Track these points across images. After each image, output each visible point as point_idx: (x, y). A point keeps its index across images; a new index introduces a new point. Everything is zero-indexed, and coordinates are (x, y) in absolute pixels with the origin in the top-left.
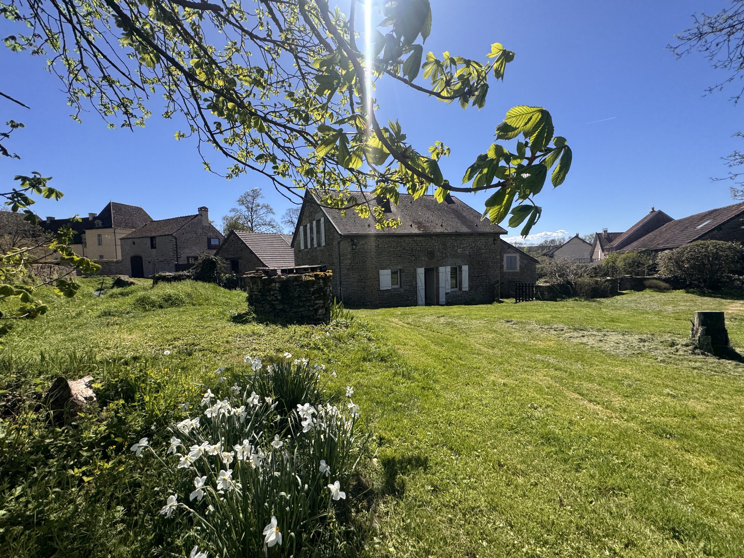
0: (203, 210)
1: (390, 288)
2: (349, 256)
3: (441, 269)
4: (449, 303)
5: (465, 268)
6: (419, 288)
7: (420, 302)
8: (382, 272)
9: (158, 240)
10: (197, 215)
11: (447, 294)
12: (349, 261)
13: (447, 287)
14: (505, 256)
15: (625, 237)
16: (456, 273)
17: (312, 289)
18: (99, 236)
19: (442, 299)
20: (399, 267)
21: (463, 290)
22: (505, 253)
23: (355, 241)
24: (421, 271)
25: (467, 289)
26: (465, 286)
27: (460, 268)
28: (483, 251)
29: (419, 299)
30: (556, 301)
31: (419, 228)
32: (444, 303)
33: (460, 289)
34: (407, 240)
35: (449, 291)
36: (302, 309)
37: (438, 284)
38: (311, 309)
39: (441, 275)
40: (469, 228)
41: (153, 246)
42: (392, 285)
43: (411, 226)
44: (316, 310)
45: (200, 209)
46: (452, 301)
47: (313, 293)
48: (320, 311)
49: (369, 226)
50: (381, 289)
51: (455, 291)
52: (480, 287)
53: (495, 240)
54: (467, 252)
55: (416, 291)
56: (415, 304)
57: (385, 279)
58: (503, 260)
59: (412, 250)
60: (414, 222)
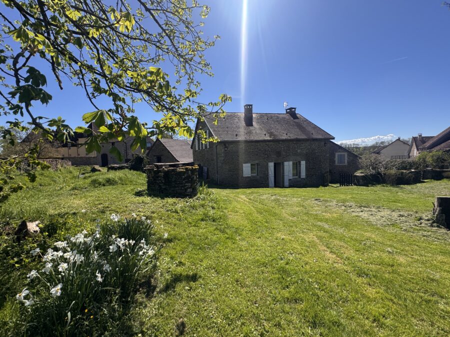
1: (250, 176)
2: (223, 155)
3: (286, 163)
4: (290, 186)
5: (303, 163)
6: (270, 176)
7: (270, 185)
8: (244, 165)
9: (116, 144)
11: (289, 180)
12: (223, 158)
13: (290, 175)
14: (337, 154)
15: (435, 140)
16: (297, 166)
17: (183, 177)
19: (287, 183)
20: (256, 162)
21: (302, 177)
22: (336, 152)
23: (227, 145)
24: (271, 165)
25: (304, 177)
26: (303, 174)
27: (300, 162)
28: (317, 151)
29: (270, 183)
30: (368, 186)
31: (270, 137)
32: (288, 186)
33: (300, 177)
34: (261, 143)
35: (291, 178)
36: (177, 189)
37: (283, 173)
38: (182, 188)
39: (285, 167)
40: (306, 136)
42: (251, 173)
43: (265, 135)
44: (186, 190)
46: (295, 184)
47: (184, 179)
48: (189, 190)
49: (236, 135)
50: (244, 176)
51: (296, 178)
52: (314, 176)
53: (325, 143)
54: (305, 152)
55: (268, 178)
56: (267, 186)
57: (247, 170)
58: (335, 157)
59: (265, 151)
60: (269, 133)
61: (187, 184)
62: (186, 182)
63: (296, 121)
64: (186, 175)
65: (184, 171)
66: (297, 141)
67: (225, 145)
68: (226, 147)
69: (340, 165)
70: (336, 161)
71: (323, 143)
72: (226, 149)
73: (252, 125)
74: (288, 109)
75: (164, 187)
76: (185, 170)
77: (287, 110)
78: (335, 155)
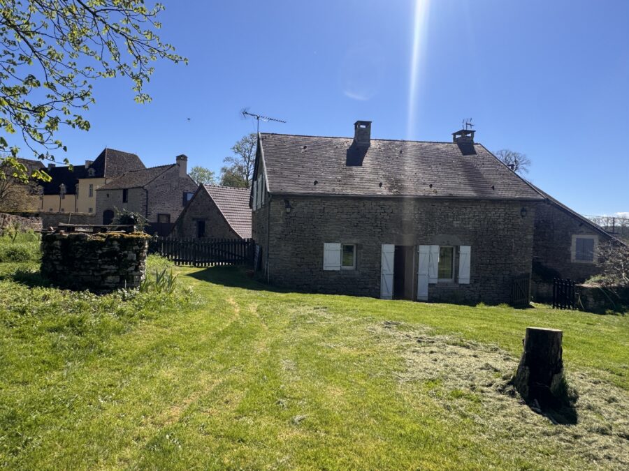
0: (182, 159)
1: (339, 269)
2: (281, 222)
3: (423, 249)
4: (432, 299)
5: (465, 251)
6: (383, 273)
7: (384, 293)
8: (326, 246)
9: (130, 193)
10: (174, 165)
11: (430, 285)
12: (281, 229)
13: (432, 276)
14: (574, 238)
16: (450, 255)
17: (100, 252)
18: (91, 186)
19: (423, 291)
20: (355, 241)
21: (461, 282)
22: (574, 232)
23: (291, 202)
24: (388, 251)
25: (468, 282)
26: (465, 276)
27: (458, 248)
28: (501, 227)
29: (383, 288)
30: (604, 314)
31: (390, 189)
32: (427, 299)
33: (456, 280)
34: (368, 203)
35: (435, 281)
36: (84, 273)
37: (417, 270)
38: (96, 274)
39: (421, 257)
40: (476, 191)
41: (125, 200)
42: (344, 263)
43: (381, 185)
44: (104, 277)
45: (179, 158)
46: (438, 295)
47: (101, 256)
48: (110, 278)
49: (316, 183)
50: (325, 269)
51: (447, 284)
52: (492, 281)
53: (523, 210)
54: (470, 227)
55: (379, 277)
56: (378, 296)
57: (332, 256)
58: (570, 244)
59: (376, 219)
60: (388, 179)
61: (106, 267)
62: (106, 263)
63: (468, 157)
64: (105, 249)
65: (101, 242)
66: (453, 200)
67: (287, 201)
68: (287, 207)
69: (581, 264)
70: (573, 253)
71: (517, 210)
72: (288, 210)
73: (359, 164)
74: (458, 133)
75: (60, 268)
76: (103, 239)
77: (455, 134)
78: (570, 239)
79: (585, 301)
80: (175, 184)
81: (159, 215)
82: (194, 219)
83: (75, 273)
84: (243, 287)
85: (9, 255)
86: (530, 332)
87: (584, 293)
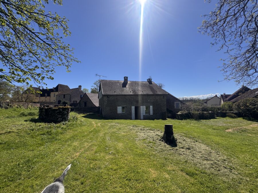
0: (80, 86)
1: (121, 113)
3: (141, 107)
4: (144, 119)
5: (151, 107)
6: (132, 113)
7: (133, 118)
8: (118, 107)
9: (65, 96)
10: (78, 88)
11: (143, 116)
12: (106, 103)
13: (144, 113)
14: (175, 103)
16: (148, 108)
18: (54, 94)
19: (142, 117)
20: (125, 106)
21: (151, 114)
22: (175, 101)
24: (133, 108)
25: (152, 114)
26: (151, 113)
27: (149, 106)
28: (159, 101)
29: (132, 117)
31: (133, 93)
33: (150, 114)
34: (128, 96)
35: (145, 115)
37: (140, 112)
38: (55, 118)
39: (141, 109)
40: (153, 93)
41: (64, 98)
42: (123, 111)
43: (131, 92)
45: (79, 86)
46: (146, 118)
47: (57, 113)
48: (59, 119)
49: (115, 92)
50: (118, 113)
51: (147, 115)
52: (158, 114)
53: (164, 97)
54: (152, 101)
55: (131, 114)
56: (131, 119)
57: (120, 110)
59: (130, 100)
60: (133, 91)
61: (58, 116)
62: (58, 115)
63: (151, 85)
64: (58, 111)
65: (57, 109)
66: (148, 95)
67: (108, 97)
69: (177, 109)
70: (175, 106)
71: (162, 97)
72: (108, 99)
73: (125, 87)
74: (148, 79)
77: (147, 80)
78: (174, 103)
79: (178, 117)
80: (78, 93)
81: (74, 101)
82: (83, 102)
83: (49, 118)
84: (97, 119)
85: (29, 114)
86: (166, 125)
87: (178, 115)
